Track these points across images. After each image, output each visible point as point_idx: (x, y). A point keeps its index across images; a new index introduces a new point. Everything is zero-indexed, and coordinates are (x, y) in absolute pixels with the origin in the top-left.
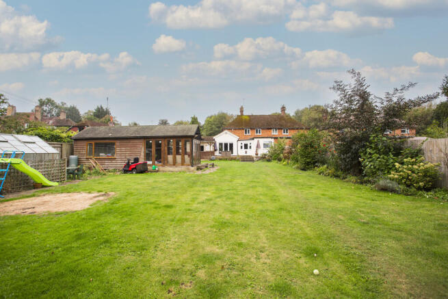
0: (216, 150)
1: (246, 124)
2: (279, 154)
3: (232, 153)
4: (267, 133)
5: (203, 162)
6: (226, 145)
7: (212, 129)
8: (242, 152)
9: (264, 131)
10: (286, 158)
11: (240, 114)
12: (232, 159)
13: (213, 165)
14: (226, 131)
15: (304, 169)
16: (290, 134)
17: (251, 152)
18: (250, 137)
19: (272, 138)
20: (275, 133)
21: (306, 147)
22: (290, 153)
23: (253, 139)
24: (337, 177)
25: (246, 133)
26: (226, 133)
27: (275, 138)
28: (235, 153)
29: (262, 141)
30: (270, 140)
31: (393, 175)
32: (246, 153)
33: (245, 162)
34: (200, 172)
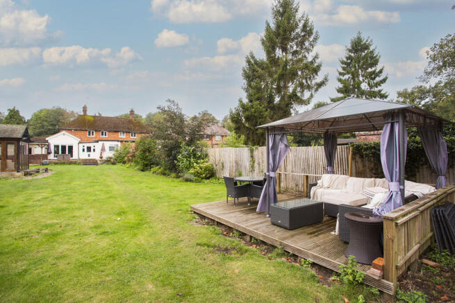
0: (49, 153)
1: (89, 126)
2: (124, 157)
3: (72, 157)
4: (113, 136)
5: (32, 167)
6: (64, 147)
7: (43, 127)
8: (84, 156)
9: (111, 134)
10: (129, 160)
11: (82, 114)
12: (71, 163)
13: (46, 170)
14: (64, 132)
15: (143, 171)
16: (137, 138)
17: (95, 156)
18: (94, 139)
19: (118, 141)
20: (122, 136)
21: (144, 151)
22: (133, 156)
23: (97, 142)
24: (164, 174)
25: (89, 135)
26: (64, 134)
27: (121, 142)
28: (75, 156)
29: (107, 144)
30: (117, 143)
31: (192, 171)
32: (89, 156)
33: (87, 166)
34: (29, 178)
